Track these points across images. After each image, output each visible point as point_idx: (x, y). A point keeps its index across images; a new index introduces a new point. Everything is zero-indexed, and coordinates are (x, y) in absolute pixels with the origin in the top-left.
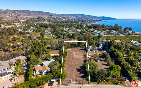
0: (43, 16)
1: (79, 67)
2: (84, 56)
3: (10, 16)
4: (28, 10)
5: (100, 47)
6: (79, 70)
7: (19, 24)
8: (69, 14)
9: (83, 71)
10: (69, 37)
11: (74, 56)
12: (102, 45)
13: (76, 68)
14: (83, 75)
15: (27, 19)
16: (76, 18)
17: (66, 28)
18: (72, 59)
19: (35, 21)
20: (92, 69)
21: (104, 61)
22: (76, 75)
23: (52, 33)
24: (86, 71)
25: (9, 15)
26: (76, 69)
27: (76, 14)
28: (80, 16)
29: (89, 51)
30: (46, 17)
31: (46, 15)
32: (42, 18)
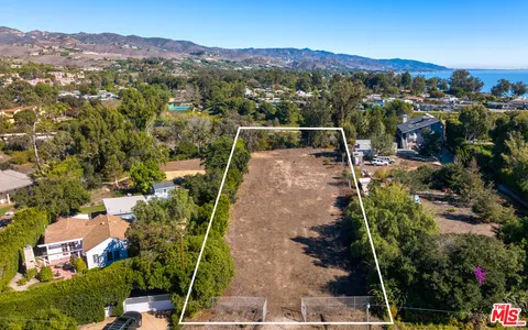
0: (169, 56)
1: (313, 229)
2: (336, 181)
3: (41, 54)
4: (113, 35)
5: (408, 146)
6: (311, 247)
7: (70, 75)
8: (268, 50)
9: (336, 250)
10: (263, 115)
11: (283, 179)
12: (415, 136)
13: (295, 234)
14: (342, 273)
15: (107, 64)
16: (295, 63)
17: (252, 86)
18: (276, 192)
19: (134, 70)
20: (398, 239)
21: (450, 200)
22: (295, 276)
23: (196, 106)
24: (361, 247)
25: (39, 48)
26: (299, 239)
27: (292, 51)
28: (308, 58)
29: (357, 160)
30: (180, 57)
31: (179, 51)
32: (162, 59)
